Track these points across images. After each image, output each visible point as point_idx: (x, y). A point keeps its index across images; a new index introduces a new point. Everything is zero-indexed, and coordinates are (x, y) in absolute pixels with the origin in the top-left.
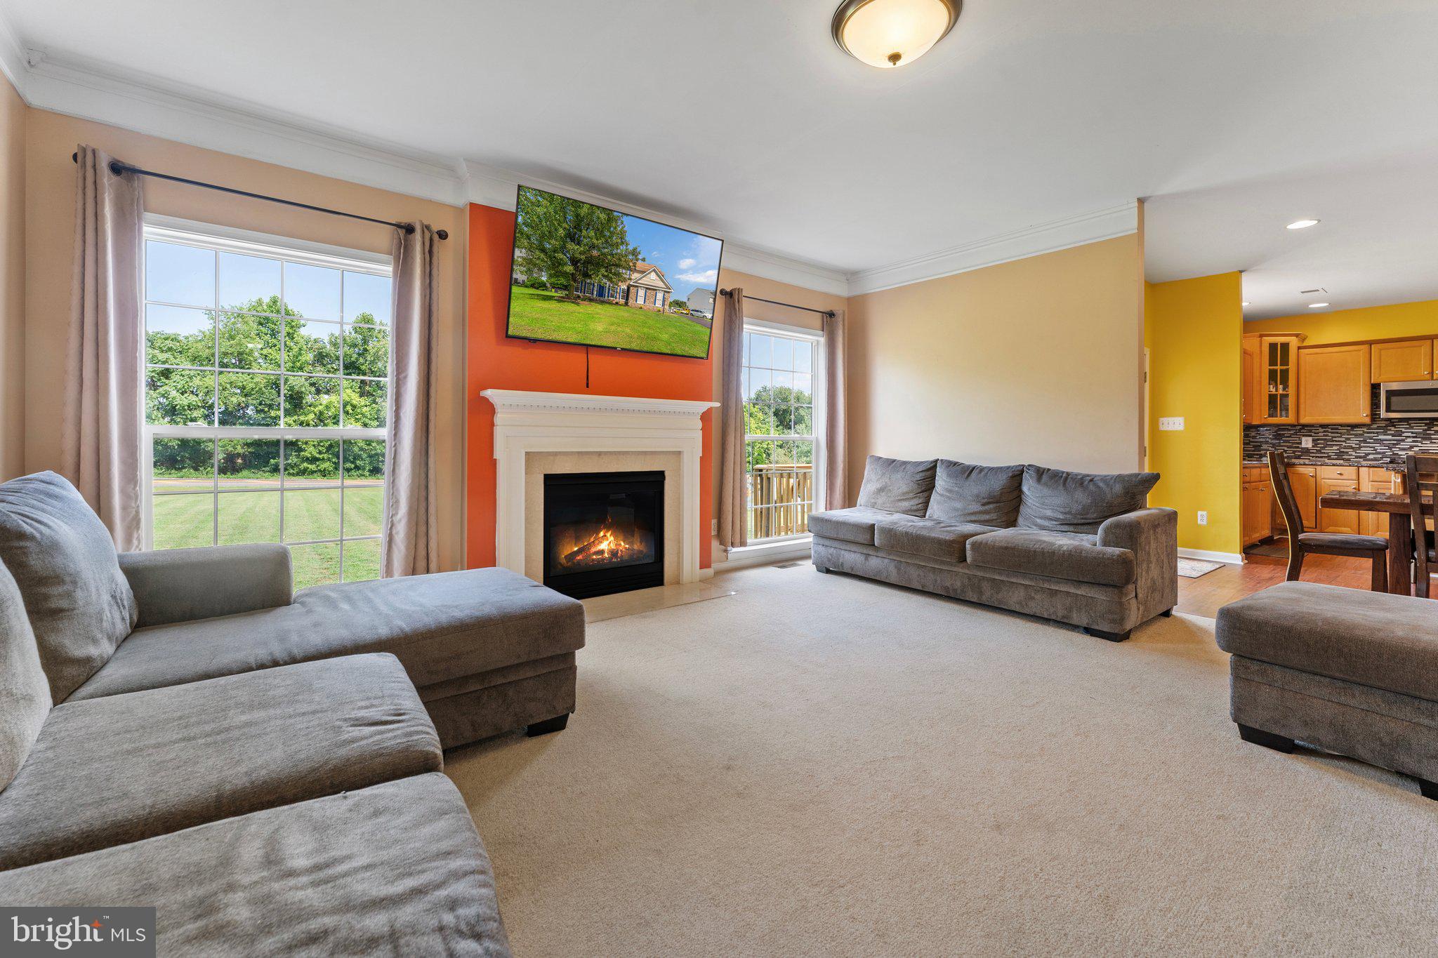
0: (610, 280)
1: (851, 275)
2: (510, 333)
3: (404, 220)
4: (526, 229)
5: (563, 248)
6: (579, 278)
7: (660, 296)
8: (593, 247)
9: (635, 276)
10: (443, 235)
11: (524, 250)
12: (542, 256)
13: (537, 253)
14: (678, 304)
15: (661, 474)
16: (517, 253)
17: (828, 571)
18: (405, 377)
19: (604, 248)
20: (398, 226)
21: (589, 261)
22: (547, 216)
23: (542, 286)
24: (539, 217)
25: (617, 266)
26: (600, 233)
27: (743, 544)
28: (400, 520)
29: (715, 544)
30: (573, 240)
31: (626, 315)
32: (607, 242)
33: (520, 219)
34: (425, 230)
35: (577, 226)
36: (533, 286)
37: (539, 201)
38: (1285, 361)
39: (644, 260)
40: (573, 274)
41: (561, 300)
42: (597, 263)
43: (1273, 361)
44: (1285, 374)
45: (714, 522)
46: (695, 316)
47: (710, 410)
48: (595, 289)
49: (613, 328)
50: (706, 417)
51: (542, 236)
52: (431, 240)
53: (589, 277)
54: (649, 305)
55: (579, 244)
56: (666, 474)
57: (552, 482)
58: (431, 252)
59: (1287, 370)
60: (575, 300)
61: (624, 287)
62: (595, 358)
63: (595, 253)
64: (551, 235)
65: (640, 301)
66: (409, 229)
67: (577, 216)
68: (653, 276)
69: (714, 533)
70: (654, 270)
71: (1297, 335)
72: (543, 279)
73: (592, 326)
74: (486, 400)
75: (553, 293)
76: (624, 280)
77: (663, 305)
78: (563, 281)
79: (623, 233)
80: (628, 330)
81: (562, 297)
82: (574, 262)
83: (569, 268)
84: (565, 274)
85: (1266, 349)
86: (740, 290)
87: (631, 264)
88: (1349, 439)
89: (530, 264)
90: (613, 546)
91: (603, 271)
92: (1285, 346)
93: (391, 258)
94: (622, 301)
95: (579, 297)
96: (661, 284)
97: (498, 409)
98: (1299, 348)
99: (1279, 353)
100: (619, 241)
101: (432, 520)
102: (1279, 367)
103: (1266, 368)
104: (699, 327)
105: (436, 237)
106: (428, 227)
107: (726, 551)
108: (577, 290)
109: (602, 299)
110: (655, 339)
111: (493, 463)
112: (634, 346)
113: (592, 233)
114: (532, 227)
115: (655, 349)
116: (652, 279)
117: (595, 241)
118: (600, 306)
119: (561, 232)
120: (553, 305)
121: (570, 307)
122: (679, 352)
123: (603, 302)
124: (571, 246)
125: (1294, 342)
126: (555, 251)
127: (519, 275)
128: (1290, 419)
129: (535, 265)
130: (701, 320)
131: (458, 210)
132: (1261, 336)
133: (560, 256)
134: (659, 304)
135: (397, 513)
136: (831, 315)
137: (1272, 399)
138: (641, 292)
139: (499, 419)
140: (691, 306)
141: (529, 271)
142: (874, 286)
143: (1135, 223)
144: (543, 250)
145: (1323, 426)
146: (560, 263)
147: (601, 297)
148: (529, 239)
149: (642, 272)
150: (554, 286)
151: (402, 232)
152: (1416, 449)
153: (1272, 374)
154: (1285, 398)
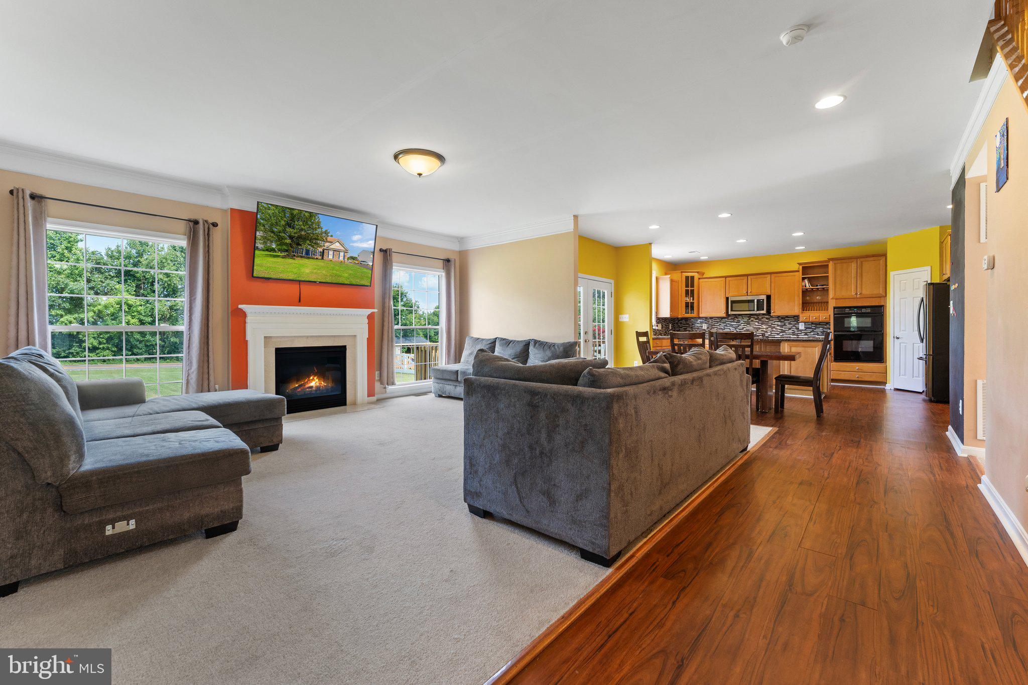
0: (313, 246)
1: (461, 240)
2: (255, 275)
3: (193, 217)
4: (262, 221)
5: (284, 231)
6: (295, 246)
7: (342, 254)
8: (302, 230)
9: (327, 244)
10: (215, 225)
11: (261, 232)
12: (272, 235)
13: (269, 233)
14: (353, 258)
15: (345, 347)
16: (258, 233)
17: (440, 396)
18: (195, 299)
19: (308, 230)
20: (189, 221)
21: (300, 237)
22: (274, 215)
23: (273, 250)
24: (269, 215)
25: (316, 239)
26: (305, 222)
27: (393, 384)
28: (193, 372)
29: (377, 385)
30: (290, 226)
31: (322, 264)
32: (310, 227)
33: (259, 216)
34: (205, 223)
35: (292, 219)
36: (267, 250)
37: (269, 207)
38: (692, 286)
39: (332, 236)
40: (290, 244)
41: (284, 257)
42: (305, 238)
43: (687, 286)
44: (692, 291)
45: (377, 373)
46: (362, 264)
47: (373, 314)
48: (304, 251)
49: (315, 271)
50: (371, 317)
51: (272, 225)
52: (209, 228)
53: (301, 245)
54: (336, 259)
55: (293, 228)
56: (347, 347)
57: (280, 352)
58: (208, 234)
59: (694, 290)
60: (293, 257)
61: (321, 250)
62: (304, 288)
63: (303, 233)
64: (277, 224)
65: (331, 257)
66: (196, 222)
67: (292, 214)
68: (337, 244)
69: (377, 378)
70: (338, 241)
71: (698, 272)
72: (273, 246)
73: (303, 270)
74: (241, 309)
75: (279, 254)
76: (321, 246)
77: (344, 259)
78: (285, 247)
79: (319, 224)
80: (324, 272)
81: (285, 256)
82: (291, 237)
83: (288, 241)
84: (286, 244)
85: (684, 279)
86: (390, 250)
87: (324, 238)
88: (720, 325)
89: (265, 239)
90: (318, 384)
91: (308, 242)
92: (693, 278)
93: (185, 237)
94: (320, 257)
95: (295, 255)
96: (341, 248)
97: (248, 314)
98: (699, 279)
99: (690, 282)
100: (317, 227)
101: (211, 372)
102: (690, 288)
103: (684, 289)
104: (365, 270)
105: (211, 226)
106: (206, 221)
107: (385, 388)
108: (293, 252)
109: (308, 256)
110: (339, 276)
111: (246, 342)
112: (328, 280)
113: (301, 223)
114: (266, 221)
115: (340, 282)
116: (337, 246)
117: (303, 227)
118: (307, 260)
119: (283, 223)
120: (280, 260)
121: (290, 261)
122: (354, 283)
123: (309, 258)
124: (288, 229)
125: (696, 276)
126: (279, 232)
127: (259, 245)
128: (695, 315)
129: (268, 240)
130: (366, 266)
131: (225, 211)
132: (682, 272)
133: (283, 234)
134: (341, 258)
135: (191, 369)
136: (448, 261)
137: (687, 304)
138: (331, 253)
139: (248, 319)
140: (360, 259)
141: (265, 243)
142: (472, 245)
143: (572, 227)
144: (273, 232)
145: (711, 318)
146: (283, 238)
147: (308, 255)
148: (264, 226)
149: (331, 242)
150: (280, 250)
151: (191, 224)
152: (745, 329)
153: (687, 292)
154: (692, 303)
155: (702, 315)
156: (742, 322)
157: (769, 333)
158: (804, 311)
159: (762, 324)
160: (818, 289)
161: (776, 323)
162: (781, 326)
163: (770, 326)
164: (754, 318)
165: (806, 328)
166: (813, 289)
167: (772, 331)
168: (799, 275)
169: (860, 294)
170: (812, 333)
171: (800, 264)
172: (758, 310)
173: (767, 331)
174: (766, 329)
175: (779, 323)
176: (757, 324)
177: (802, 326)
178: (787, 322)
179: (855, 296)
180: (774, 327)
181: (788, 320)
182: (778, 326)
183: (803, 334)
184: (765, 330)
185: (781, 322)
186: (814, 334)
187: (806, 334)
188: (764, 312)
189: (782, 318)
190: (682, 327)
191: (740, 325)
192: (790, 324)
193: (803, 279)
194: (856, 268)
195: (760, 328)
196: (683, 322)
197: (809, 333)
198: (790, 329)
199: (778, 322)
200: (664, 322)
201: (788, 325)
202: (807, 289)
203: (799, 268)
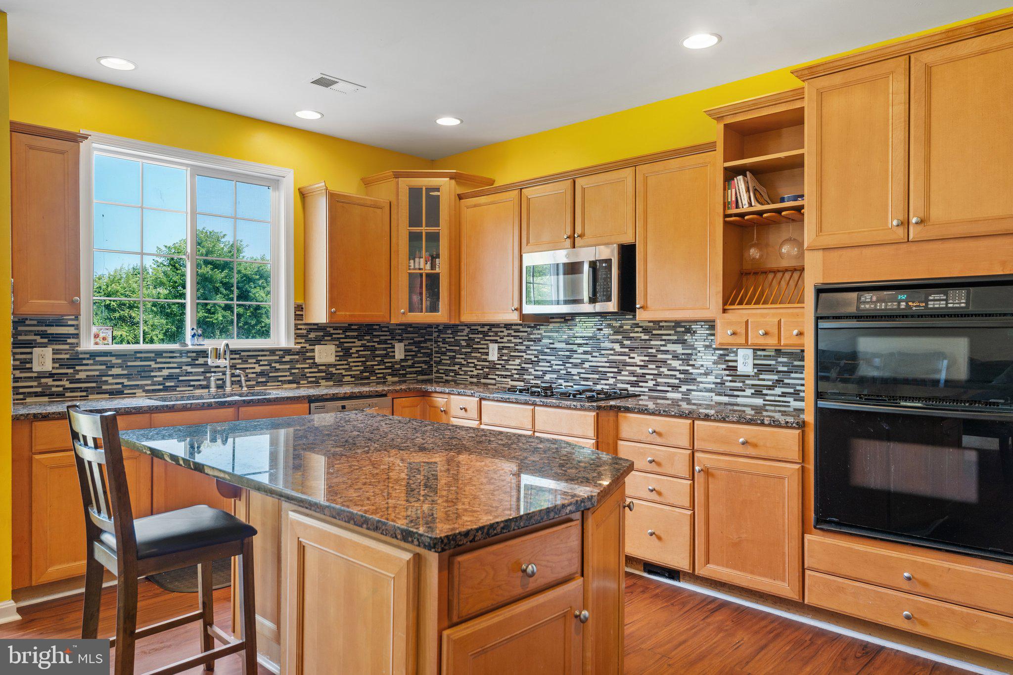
38: (434, 219)
43: (414, 220)
44: (434, 238)
59: (438, 233)
71: (452, 177)
85: (404, 198)
92: (434, 194)
98: (458, 197)
99: (423, 206)
102: (423, 229)
103: (403, 230)
125: (445, 186)
128: (441, 316)
132: (397, 176)
137: (414, 281)
152: (587, 365)
153: (414, 238)
154: (433, 280)
155: (468, 317)
156: (578, 341)
157: (651, 384)
158: (733, 303)
159: (632, 349)
160: (779, 211)
161: (670, 347)
163: (653, 359)
165: (761, 369)
166: (760, 213)
167: (659, 375)
168: (717, 162)
169: (921, 222)
170: (778, 391)
171: (717, 116)
172: (593, 300)
173: (644, 375)
175: (680, 348)
176: (619, 347)
177: (745, 362)
179: (901, 233)
180: (664, 362)
182: (676, 357)
183: (749, 392)
185: (683, 342)
186: (784, 395)
187: (758, 393)
188: (612, 306)
190: (444, 354)
192: (709, 350)
193: (730, 174)
194: (903, 97)
195: (626, 364)
197: (770, 388)
198: (709, 371)
199: (673, 343)
200: (358, 337)
201: (704, 355)
202: (742, 215)
203: (715, 133)
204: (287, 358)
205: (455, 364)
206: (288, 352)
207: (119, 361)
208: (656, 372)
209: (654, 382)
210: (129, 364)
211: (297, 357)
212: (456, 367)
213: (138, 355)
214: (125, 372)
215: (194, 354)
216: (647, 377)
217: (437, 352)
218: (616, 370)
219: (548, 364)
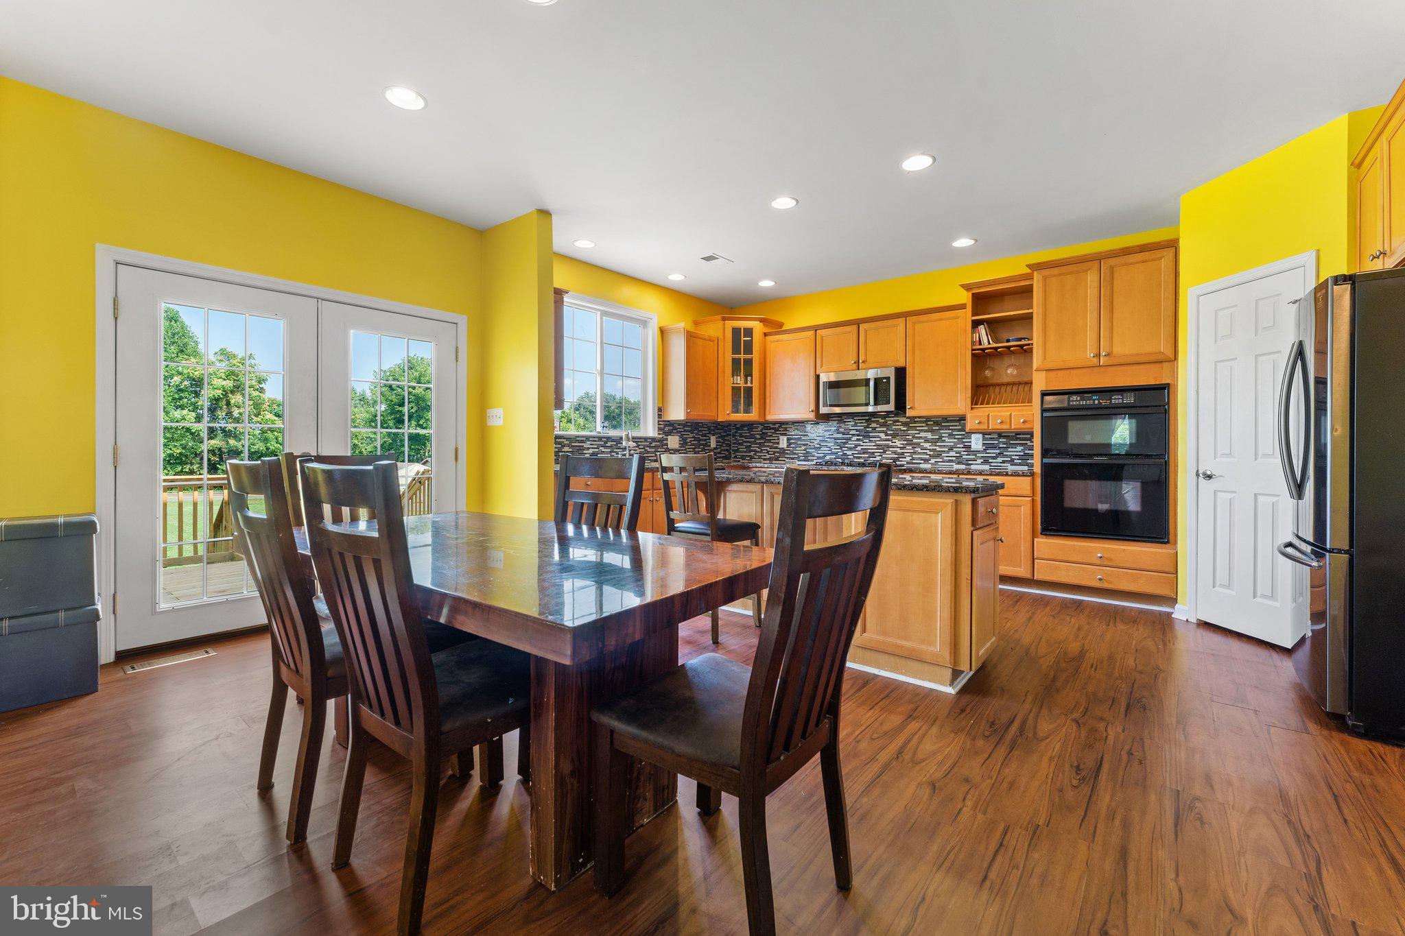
38: (749, 348)
43: (736, 350)
44: (749, 363)
59: (752, 359)
71: (761, 320)
85: (729, 335)
92: (749, 332)
98: (766, 335)
99: (744, 340)
102: (742, 356)
103: (729, 356)
125: (756, 326)
128: (753, 416)
132: (724, 319)
137: (736, 392)
145: (795, 423)
152: (859, 448)
153: (736, 362)
154: (749, 391)
155: (771, 417)
156: (854, 432)
157: (908, 459)
158: (976, 404)
159: (894, 436)
160: (1008, 348)
161: (922, 434)
162: (934, 442)
163: (910, 443)
164: (877, 422)
165: (987, 447)
166: (996, 349)
167: (915, 453)
168: (967, 316)
169: (1108, 355)
170: (1000, 460)
171: (967, 287)
173: (903, 453)
174: (901, 448)
175: (929, 435)
176: (883, 436)
177: (976, 442)
178: (945, 433)
179: (1095, 361)
180: (918, 444)
181: (947, 428)
182: (927, 441)
183: (979, 461)
184: (898, 450)
185: (932, 431)
186: (1004, 462)
187: (986, 462)
188: (891, 407)
189: (936, 423)
190: (741, 444)
191: (850, 439)
192: (951, 435)
193: (976, 324)
194: (1097, 284)
195: (889, 447)
196: (745, 432)
197: (993, 458)
198: (951, 449)
199: (926, 431)
200: (691, 432)
201: (947, 439)
202: (983, 350)
203: (965, 298)
204: (653, 444)
205: (750, 451)
206: (653, 439)
207: (568, 442)
208: (912, 451)
209: (911, 458)
210: (573, 444)
211: (658, 443)
212: (752, 453)
213: (578, 439)
214: (571, 450)
215: (605, 440)
216: (905, 454)
217: (734, 443)
218: (882, 451)
219: (828, 449)
